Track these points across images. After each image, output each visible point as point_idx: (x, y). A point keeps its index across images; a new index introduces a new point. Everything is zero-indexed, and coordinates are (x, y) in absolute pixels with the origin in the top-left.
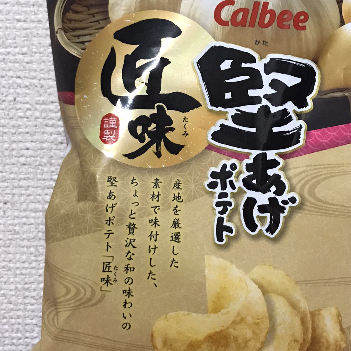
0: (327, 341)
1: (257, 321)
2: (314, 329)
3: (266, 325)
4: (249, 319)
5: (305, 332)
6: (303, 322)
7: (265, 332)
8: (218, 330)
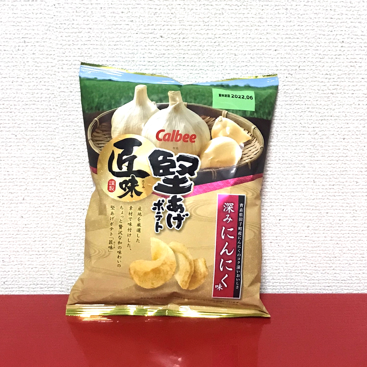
0: (200, 272)
1: (172, 264)
2: (195, 267)
3: (175, 265)
4: (169, 263)
5: (191, 268)
6: (190, 264)
7: (175, 268)
8: (156, 267)
